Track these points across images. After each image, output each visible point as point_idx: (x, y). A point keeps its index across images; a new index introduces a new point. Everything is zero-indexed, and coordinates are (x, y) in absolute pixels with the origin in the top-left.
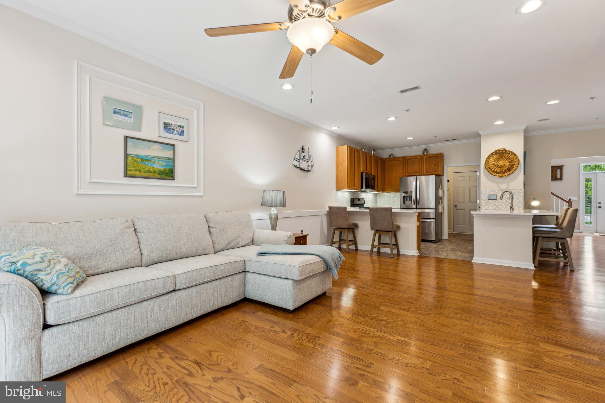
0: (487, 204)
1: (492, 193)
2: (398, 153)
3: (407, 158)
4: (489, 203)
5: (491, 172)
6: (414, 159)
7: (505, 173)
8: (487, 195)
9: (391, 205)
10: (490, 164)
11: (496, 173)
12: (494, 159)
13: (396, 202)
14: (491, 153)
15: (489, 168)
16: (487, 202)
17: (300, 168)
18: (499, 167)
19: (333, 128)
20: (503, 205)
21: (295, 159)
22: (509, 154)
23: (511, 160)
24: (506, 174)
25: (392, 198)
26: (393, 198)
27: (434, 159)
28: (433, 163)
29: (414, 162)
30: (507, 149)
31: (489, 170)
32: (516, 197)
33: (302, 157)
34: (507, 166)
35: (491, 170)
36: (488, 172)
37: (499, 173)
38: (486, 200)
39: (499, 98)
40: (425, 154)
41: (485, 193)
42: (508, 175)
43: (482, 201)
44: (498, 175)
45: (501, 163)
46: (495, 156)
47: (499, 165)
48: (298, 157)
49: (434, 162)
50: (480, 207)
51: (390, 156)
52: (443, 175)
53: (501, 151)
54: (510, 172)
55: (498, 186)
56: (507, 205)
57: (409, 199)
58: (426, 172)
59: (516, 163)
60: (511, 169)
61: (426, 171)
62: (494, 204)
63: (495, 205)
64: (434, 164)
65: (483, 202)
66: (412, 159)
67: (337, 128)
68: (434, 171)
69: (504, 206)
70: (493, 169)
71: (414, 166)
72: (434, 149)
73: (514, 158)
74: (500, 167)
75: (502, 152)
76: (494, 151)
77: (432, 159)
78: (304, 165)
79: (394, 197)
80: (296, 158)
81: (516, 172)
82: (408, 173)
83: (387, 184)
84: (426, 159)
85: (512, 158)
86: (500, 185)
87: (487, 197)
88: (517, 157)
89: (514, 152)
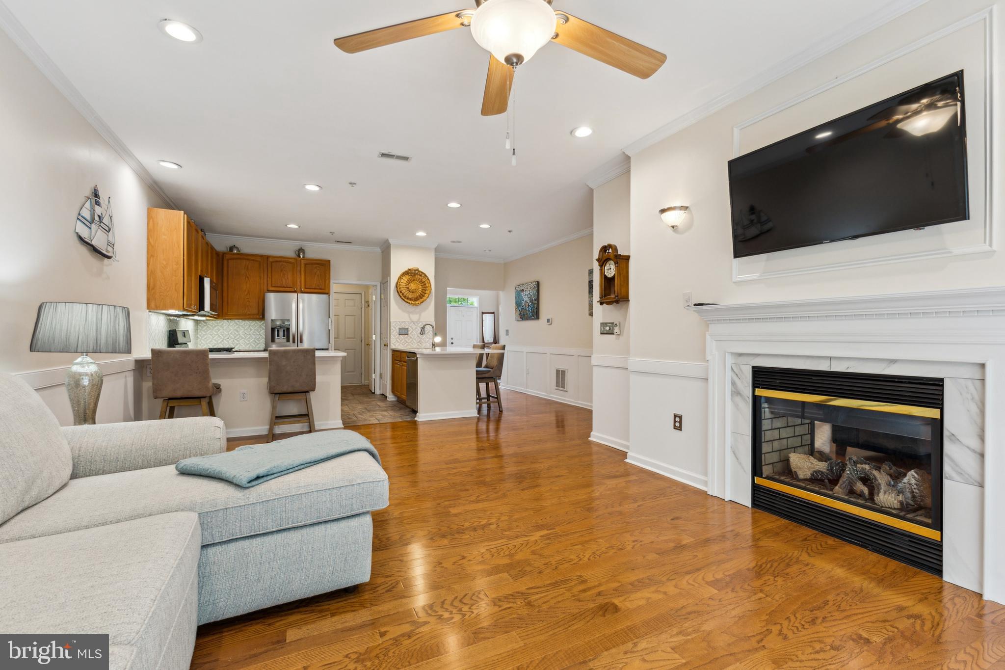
0: (398, 341)
1: (403, 326)
2: (248, 247)
3: (271, 260)
5: (403, 297)
6: (283, 262)
7: (417, 300)
8: (398, 329)
9: (232, 345)
10: (401, 286)
11: (409, 299)
12: (407, 280)
13: (243, 338)
14: (402, 272)
15: (401, 292)
16: (398, 338)
17: (92, 246)
19: (162, 164)
20: (415, 342)
21: (80, 217)
22: (421, 276)
23: (423, 284)
24: (418, 302)
25: (235, 330)
26: (237, 331)
27: (318, 268)
29: (284, 267)
30: (420, 270)
31: (400, 294)
32: (428, 331)
33: (97, 218)
34: (419, 291)
35: (403, 294)
36: (399, 296)
37: (411, 299)
38: (396, 335)
39: (459, 206)
40: (301, 256)
41: (395, 324)
42: (420, 303)
43: (392, 336)
44: (410, 302)
45: (413, 286)
46: (407, 276)
47: (411, 289)
48: (86, 213)
49: (318, 272)
50: (386, 345)
51: (231, 249)
53: (413, 271)
54: (422, 300)
55: (409, 317)
56: (419, 342)
57: (281, 333)
58: (306, 288)
59: (427, 289)
60: (423, 296)
61: (305, 285)
62: (405, 340)
63: (407, 342)
64: (318, 275)
65: (394, 337)
66: (280, 262)
67: (175, 167)
68: (317, 287)
69: (416, 344)
70: (405, 294)
71: (284, 274)
72: (314, 251)
73: (426, 282)
74: (412, 292)
75: (415, 273)
76: (406, 269)
78: (99, 241)
79: (238, 329)
80: (82, 217)
81: (427, 301)
82: (272, 286)
83: (228, 303)
84: (307, 266)
85: (424, 282)
86: (411, 316)
87: (398, 331)
88: (430, 281)
89: (427, 275)
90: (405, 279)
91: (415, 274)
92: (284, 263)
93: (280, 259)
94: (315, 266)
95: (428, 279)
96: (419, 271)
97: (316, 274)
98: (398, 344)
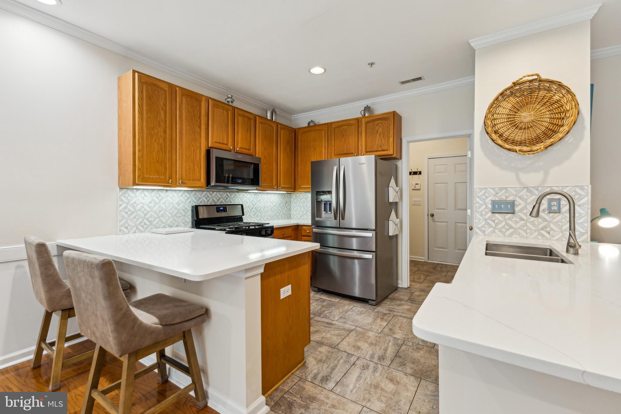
0: (489, 225)
1: (502, 196)
3: (334, 126)
4: (494, 221)
5: (500, 142)
6: (345, 125)
7: (537, 142)
8: (490, 202)
10: (497, 122)
11: (514, 142)
12: (509, 106)
14: (500, 91)
15: (496, 132)
16: (489, 217)
18: (521, 129)
20: (533, 228)
22: (549, 90)
23: (555, 106)
24: (542, 146)
27: (380, 125)
28: (379, 132)
29: (346, 132)
30: (544, 77)
31: (494, 136)
34: (544, 124)
35: (501, 136)
36: (493, 140)
37: (521, 143)
38: (487, 213)
40: (367, 115)
41: (484, 194)
42: (546, 148)
43: (478, 215)
44: (517, 148)
45: (526, 116)
46: (512, 99)
47: (521, 123)
49: (380, 130)
50: (471, 229)
51: (309, 123)
52: (401, 158)
54: (552, 140)
55: (520, 178)
56: (542, 229)
57: (328, 207)
58: (366, 152)
59: (568, 115)
60: (555, 132)
61: (366, 148)
62: (507, 224)
63: (511, 227)
64: (380, 134)
65: (480, 217)
66: (342, 126)
68: (380, 149)
69: (535, 231)
70: (506, 135)
71: (345, 140)
73: (565, 100)
74: (525, 129)
75: (530, 88)
76: (510, 84)
77: (378, 125)
81: (569, 139)
82: (335, 155)
84: (368, 124)
85: (557, 101)
86: (522, 176)
87: (490, 206)
88: (573, 95)
89: (565, 83)
90: (507, 106)
91: (532, 91)
92: (346, 127)
93: (341, 124)
94: (376, 122)
95: (569, 91)
96: (540, 81)
97: (377, 132)
98: (491, 229)
